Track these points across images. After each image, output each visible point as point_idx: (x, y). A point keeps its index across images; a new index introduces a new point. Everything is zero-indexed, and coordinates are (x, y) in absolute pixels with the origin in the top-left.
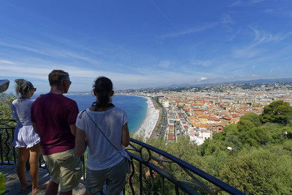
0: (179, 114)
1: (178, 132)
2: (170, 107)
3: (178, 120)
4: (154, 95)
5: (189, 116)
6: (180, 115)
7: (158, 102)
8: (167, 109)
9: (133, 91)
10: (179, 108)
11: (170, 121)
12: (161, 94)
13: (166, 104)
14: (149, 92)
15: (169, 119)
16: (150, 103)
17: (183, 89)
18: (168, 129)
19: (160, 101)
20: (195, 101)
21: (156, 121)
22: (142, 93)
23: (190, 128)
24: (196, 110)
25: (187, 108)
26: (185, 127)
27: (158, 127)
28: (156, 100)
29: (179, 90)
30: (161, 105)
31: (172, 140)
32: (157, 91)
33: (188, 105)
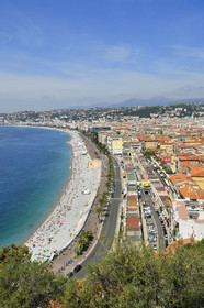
0: (147, 169)
1: (148, 210)
2: (125, 154)
3: (146, 182)
4: (86, 125)
5: (170, 172)
6: (151, 170)
7: (96, 141)
8: (120, 159)
9: (34, 116)
10: (148, 154)
11: (129, 186)
12: (101, 123)
13: (116, 147)
14: (75, 118)
15: (124, 183)
16: (78, 144)
17: (155, 109)
18: (124, 204)
19: (102, 138)
20: (181, 138)
21: (96, 187)
22: (57, 121)
23: (176, 203)
24: (186, 159)
25: (164, 154)
26: (163, 198)
27: (100, 201)
28: (92, 137)
29: (145, 112)
30: (104, 149)
31: (136, 229)
32: (92, 114)
33: (167, 149)
